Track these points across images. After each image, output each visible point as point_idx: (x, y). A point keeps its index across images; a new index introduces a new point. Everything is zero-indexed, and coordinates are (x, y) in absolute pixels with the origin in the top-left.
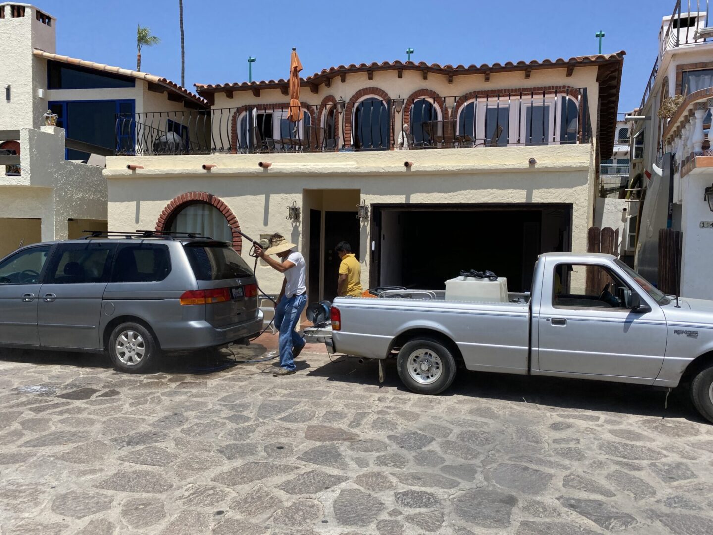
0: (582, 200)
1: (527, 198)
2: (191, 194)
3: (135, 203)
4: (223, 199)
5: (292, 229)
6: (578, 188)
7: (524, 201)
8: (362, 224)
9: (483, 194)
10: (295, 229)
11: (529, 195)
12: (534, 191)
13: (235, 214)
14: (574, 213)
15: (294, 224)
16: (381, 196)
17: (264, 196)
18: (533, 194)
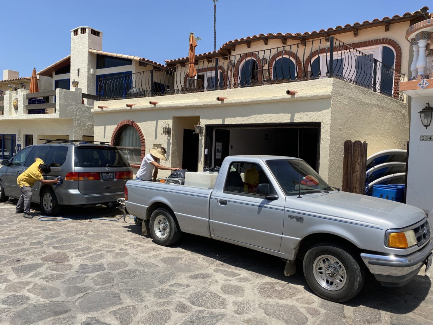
0: (327, 120)
1: (291, 119)
2: (125, 121)
3: (104, 126)
4: (138, 124)
5: (167, 141)
6: (324, 111)
7: (289, 121)
8: (200, 138)
9: (265, 117)
10: (169, 140)
11: (292, 117)
12: (295, 114)
13: (143, 132)
14: (321, 129)
15: (168, 138)
16: (210, 120)
17: (155, 121)
18: (295, 116)
